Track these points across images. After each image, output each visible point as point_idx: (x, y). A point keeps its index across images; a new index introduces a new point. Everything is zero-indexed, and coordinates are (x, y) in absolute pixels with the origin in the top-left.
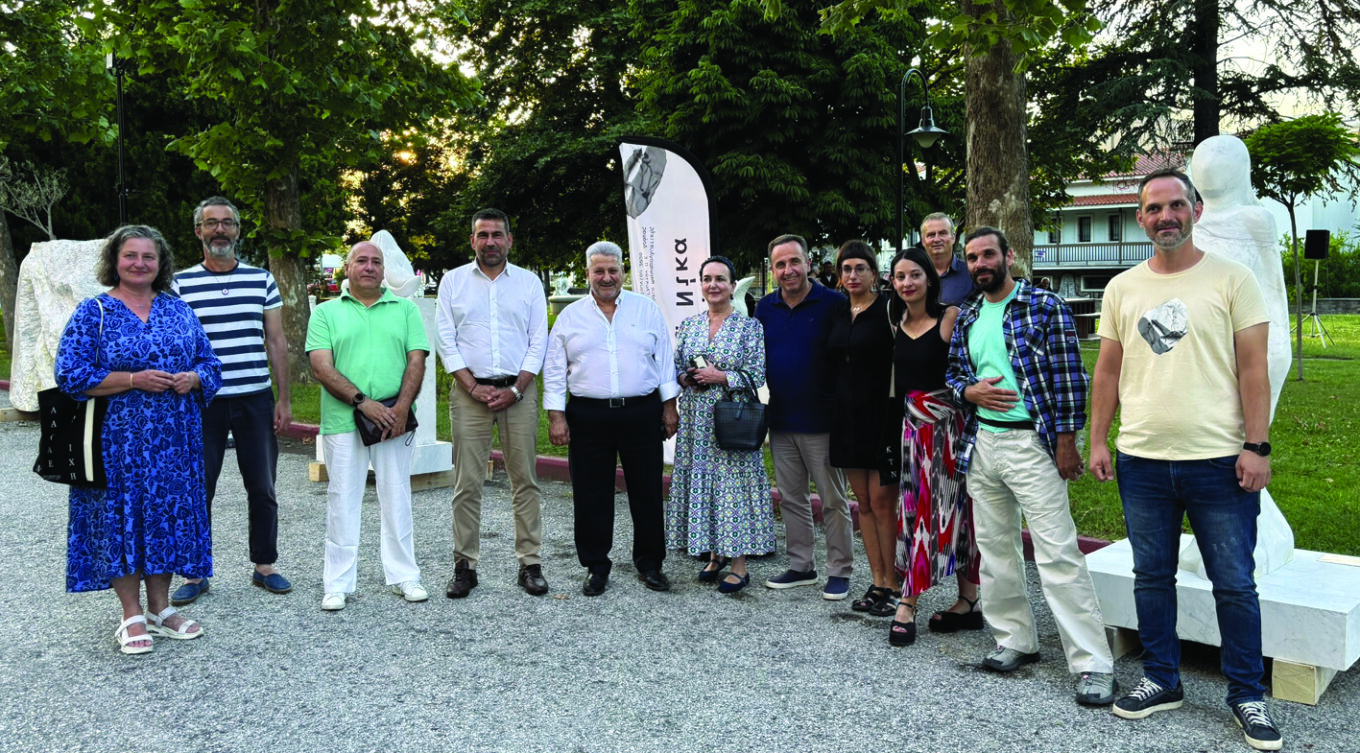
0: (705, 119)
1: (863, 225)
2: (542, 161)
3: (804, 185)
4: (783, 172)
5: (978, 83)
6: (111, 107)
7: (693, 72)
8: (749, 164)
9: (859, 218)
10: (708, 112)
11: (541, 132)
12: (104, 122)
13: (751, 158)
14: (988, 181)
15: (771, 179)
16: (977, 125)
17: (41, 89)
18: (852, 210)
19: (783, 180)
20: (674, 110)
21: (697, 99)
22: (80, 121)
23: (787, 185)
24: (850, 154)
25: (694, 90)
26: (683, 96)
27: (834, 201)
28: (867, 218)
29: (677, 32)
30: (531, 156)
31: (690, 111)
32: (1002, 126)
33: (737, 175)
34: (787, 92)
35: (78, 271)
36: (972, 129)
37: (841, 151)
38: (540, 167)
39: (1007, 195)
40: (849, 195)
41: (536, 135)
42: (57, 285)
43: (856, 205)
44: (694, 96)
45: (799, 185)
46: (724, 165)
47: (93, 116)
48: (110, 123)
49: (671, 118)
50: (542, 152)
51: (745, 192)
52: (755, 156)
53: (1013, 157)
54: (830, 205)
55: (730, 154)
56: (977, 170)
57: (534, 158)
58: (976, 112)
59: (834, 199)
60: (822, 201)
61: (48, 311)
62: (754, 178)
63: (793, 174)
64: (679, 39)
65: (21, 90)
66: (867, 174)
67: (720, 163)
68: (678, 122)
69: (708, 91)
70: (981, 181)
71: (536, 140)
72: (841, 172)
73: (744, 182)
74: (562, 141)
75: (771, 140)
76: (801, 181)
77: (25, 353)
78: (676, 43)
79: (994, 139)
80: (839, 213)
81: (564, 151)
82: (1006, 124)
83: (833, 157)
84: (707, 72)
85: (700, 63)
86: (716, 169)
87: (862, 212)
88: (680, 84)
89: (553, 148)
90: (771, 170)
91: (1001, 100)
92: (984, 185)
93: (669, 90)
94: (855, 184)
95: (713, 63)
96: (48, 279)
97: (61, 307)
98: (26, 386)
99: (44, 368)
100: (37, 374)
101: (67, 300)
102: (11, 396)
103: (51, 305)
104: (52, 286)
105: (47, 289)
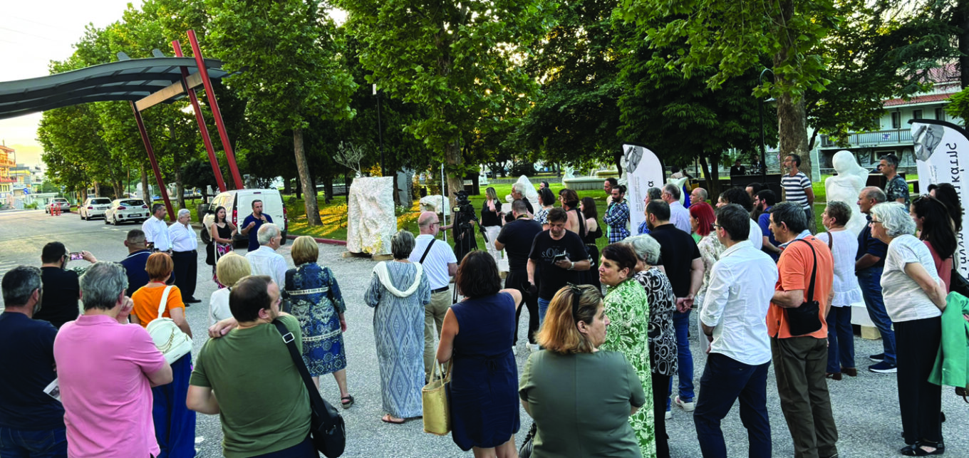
0: (657, 87)
1: (751, 138)
2: (562, 108)
3: (716, 118)
4: (702, 112)
5: (782, 101)
6: (351, 100)
7: (649, 62)
8: (683, 109)
9: (749, 135)
10: (658, 83)
11: (560, 90)
12: (348, 109)
13: (684, 106)
14: (788, 144)
15: (696, 116)
16: (782, 119)
17: (323, 96)
18: (744, 131)
19: (703, 117)
20: (639, 82)
21: (652, 76)
22: (339, 109)
23: (705, 119)
24: (741, 101)
25: (650, 71)
26: (644, 74)
27: (733, 127)
28: (753, 135)
29: (638, 40)
30: (556, 105)
31: (647, 82)
32: (794, 120)
33: (676, 116)
34: (703, 70)
35: (378, 191)
36: (780, 121)
37: (736, 99)
38: (561, 111)
39: (797, 150)
40: (742, 122)
41: (558, 92)
42: (369, 197)
43: (746, 128)
44: (650, 75)
45: (712, 119)
46: (668, 111)
47: (344, 106)
48: (351, 109)
49: (637, 86)
50: (562, 103)
51: (681, 125)
52: (686, 105)
53: (799, 133)
54: (731, 129)
55: (671, 104)
56: (783, 139)
57: (557, 106)
58: (782, 114)
59: (733, 126)
60: (726, 127)
61: (365, 208)
62: (686, 117)
63: (709, 113)
64: (640, 43)
65: (316, 98)
66: (752, 110)
67: (666, 109)
68: (641, 88)
69: (658, 72)
70: (785, 144)
71: (558, 95)
72: (737, 111)
73: (681, 119)
74: (573, 95)
75: (695, 96)
76: (714, 117)
77: (354, 227)
78: (639, 46)
79: (790, 126)
80: (736, 133)
81: (574, 101)
82: (795, 119)
83: (731, 103)
84: (657, 62)
85: (653, 57)
86: (664, 113)
87: (750, 132)
88: (642, 68)
89: (567, 100)
90: (695, 112)
91: (792, 108)
92: (787, 145)
93: (635, 71)
94: (745, 116)
95: (660, 57)
96: (363, 194)
97: (370, 206)
98: (354, 241)
99: (363, 234)
100: (360, 236)
101: (372, 204)
102: (348, 247)
103: (366, 206)
104: (366, 198)
105: (364, 199)
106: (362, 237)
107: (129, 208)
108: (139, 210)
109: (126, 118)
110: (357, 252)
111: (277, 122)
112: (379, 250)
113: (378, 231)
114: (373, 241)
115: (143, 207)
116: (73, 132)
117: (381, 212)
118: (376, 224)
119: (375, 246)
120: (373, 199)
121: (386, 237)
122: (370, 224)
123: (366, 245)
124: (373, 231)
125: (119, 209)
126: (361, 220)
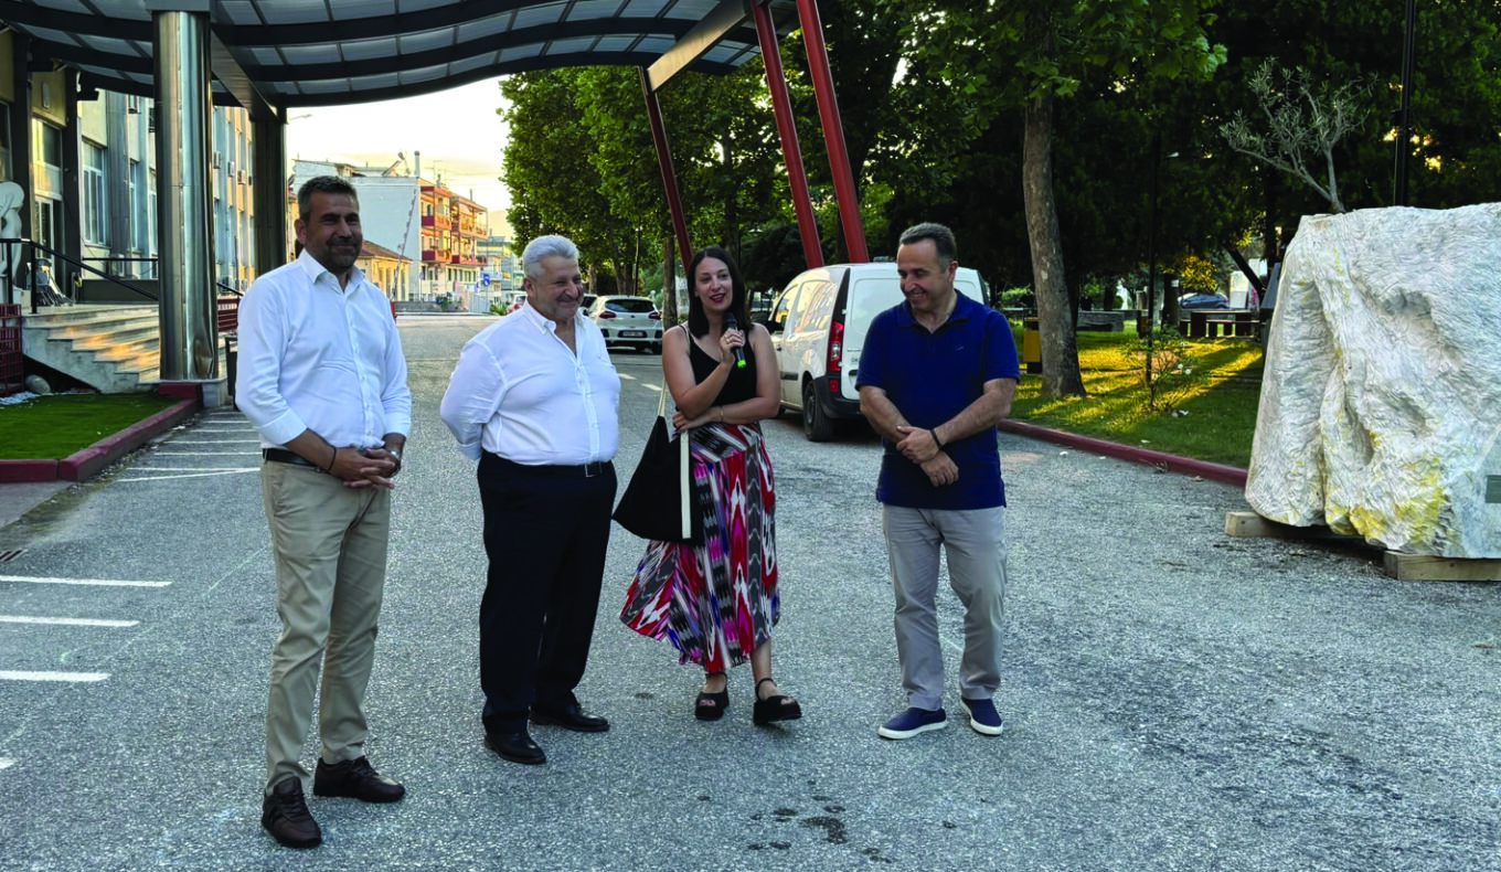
42: (1387, 292)
61: (1362, 341)
77: (1289, 417)
96: (1355, 280)
97: (1390, 335)
98: (1288, 480)
99: (1339, 451)
100: (1320, 457)
101: (1405, 327)
102: (1250, 495)
103: (1369, 330)
104: (1369, 296)
105: (1355, 300)
106: (1332, 461)
107: (622, 316)
108: (642, 323)
109: (630, 115)
110: (1294, 520)
111: (983, 79)
112: (1429, 536)
113: (1422, 447)
114: (1400, 491)
115: (650, 317)
116: (550, 157)
117: (1447, 363)
118: (1416, 414)
119: (1408, 514)
120: (1411, 305)
121: (1469, 477)
122: (1383, 410)
123: (1351, 502)
124: (1395, 442)
125: (602, 316)
126: (1332, 390)
